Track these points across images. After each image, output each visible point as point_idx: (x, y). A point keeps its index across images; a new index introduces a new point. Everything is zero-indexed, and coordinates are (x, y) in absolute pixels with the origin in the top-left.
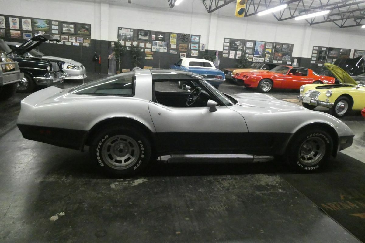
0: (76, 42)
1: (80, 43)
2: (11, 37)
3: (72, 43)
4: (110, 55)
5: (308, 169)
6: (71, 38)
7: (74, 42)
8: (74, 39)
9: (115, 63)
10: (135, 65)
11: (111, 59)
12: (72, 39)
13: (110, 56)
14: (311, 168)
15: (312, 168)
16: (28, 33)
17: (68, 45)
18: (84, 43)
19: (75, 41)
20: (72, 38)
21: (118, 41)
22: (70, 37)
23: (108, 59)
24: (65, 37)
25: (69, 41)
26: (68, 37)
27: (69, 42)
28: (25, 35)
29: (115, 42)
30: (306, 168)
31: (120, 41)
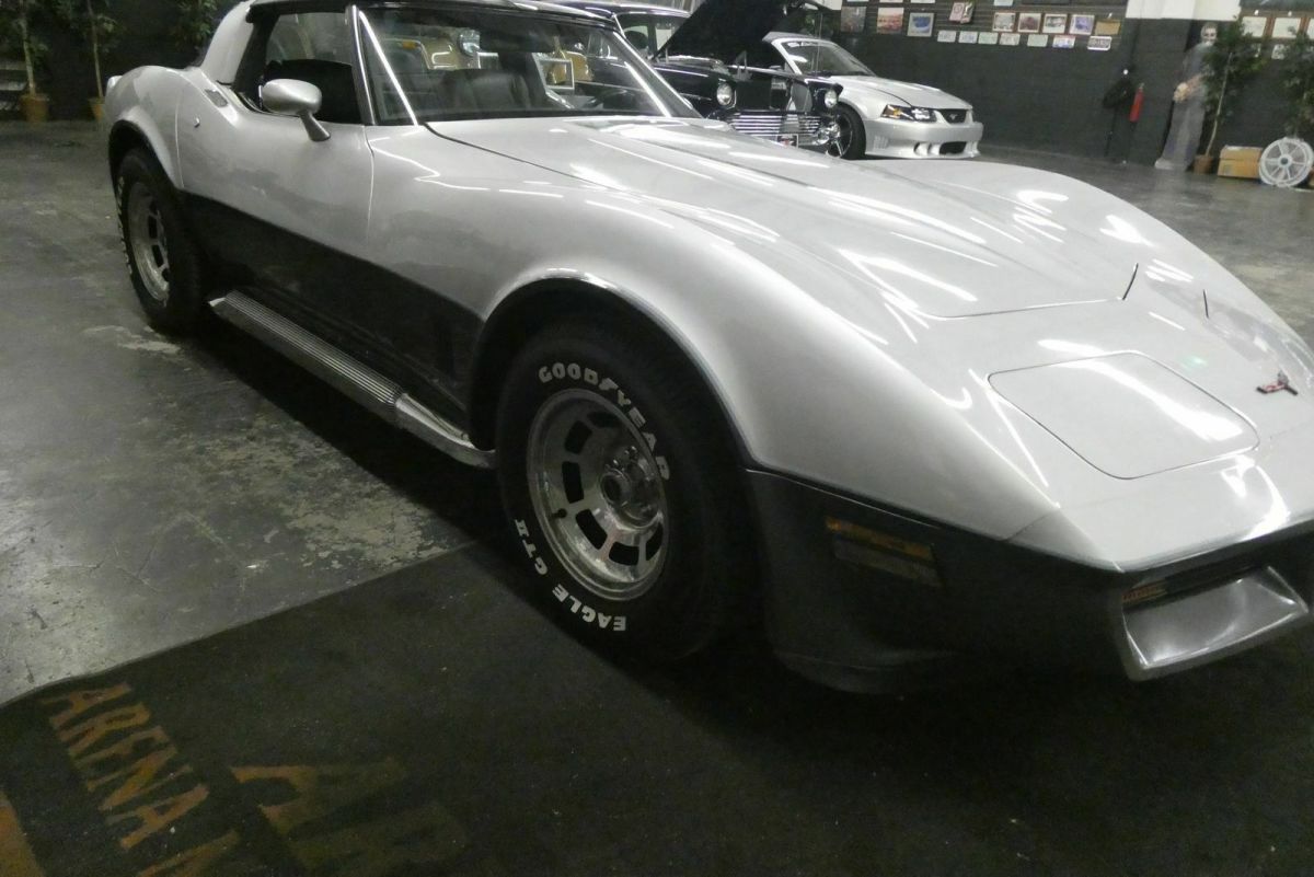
0: (1067, 33)
1: (1079, 38)
2: (878, 31)
3: (1051, 37)
4: (1181, 81)
5: (569, 603)
6: (1049, 21)
7: (1059, 34)
8: (1059, 21)
9: (1200, 117)
10: (1288, 129)
11: (1187, 102)
12: (1055, 22)
13: (1183, 87)
14: (586, 610)
15: (589, 615)
16: (925, 12)
17: (1038, 48)
18: (1093, 34)
19: (1061, 29)
20: (1053, 18)
21: (1241, 17)
22: (1047, 15)
23: (1173, 103)
24: (1030, 19)
25: (1040, 32)
26: (1043, 16)
27: (1041, 36)
28: (915, 19)
29: (1220, 25)
30: (561, 594)
31: (1246, 19)
